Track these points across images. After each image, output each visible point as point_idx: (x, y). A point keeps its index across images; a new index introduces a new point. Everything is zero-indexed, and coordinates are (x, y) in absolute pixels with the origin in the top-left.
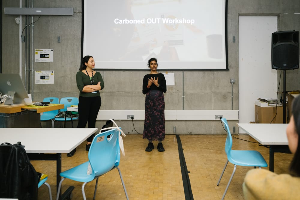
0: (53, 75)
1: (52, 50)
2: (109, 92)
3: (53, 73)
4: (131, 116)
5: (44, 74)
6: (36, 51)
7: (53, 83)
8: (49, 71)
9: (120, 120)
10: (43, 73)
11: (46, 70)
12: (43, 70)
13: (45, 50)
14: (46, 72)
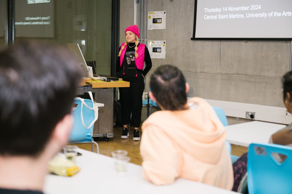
0: (165, 47)
1: (165, 13)
2: (226, 74)
3: (165, 44)
4: (250, 114)
5: (156, 45)
6: (149, 15)
7: (165, 58)
8: (161, 41)
9: (238, 118)
10: (155, 43)
11: (158, 40)
12: (156, 40)
13: (158, 13)
14: (158, 42)
